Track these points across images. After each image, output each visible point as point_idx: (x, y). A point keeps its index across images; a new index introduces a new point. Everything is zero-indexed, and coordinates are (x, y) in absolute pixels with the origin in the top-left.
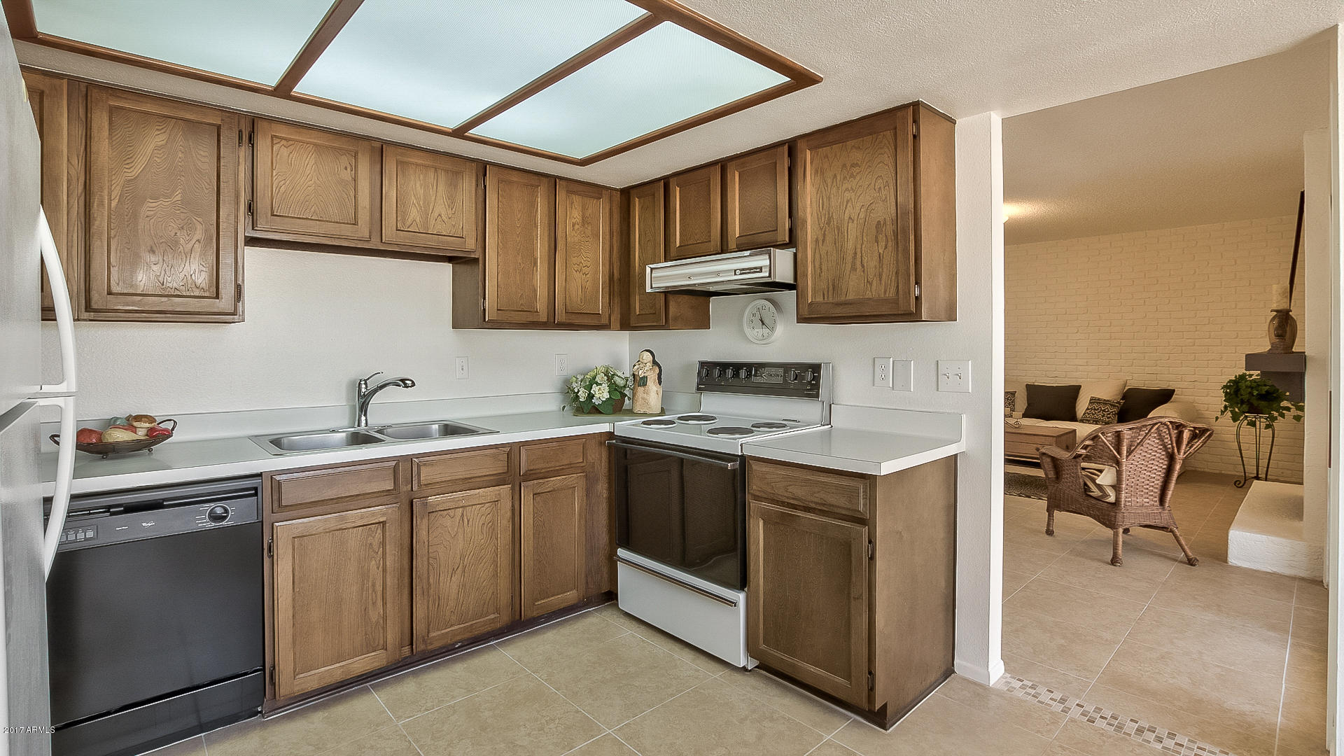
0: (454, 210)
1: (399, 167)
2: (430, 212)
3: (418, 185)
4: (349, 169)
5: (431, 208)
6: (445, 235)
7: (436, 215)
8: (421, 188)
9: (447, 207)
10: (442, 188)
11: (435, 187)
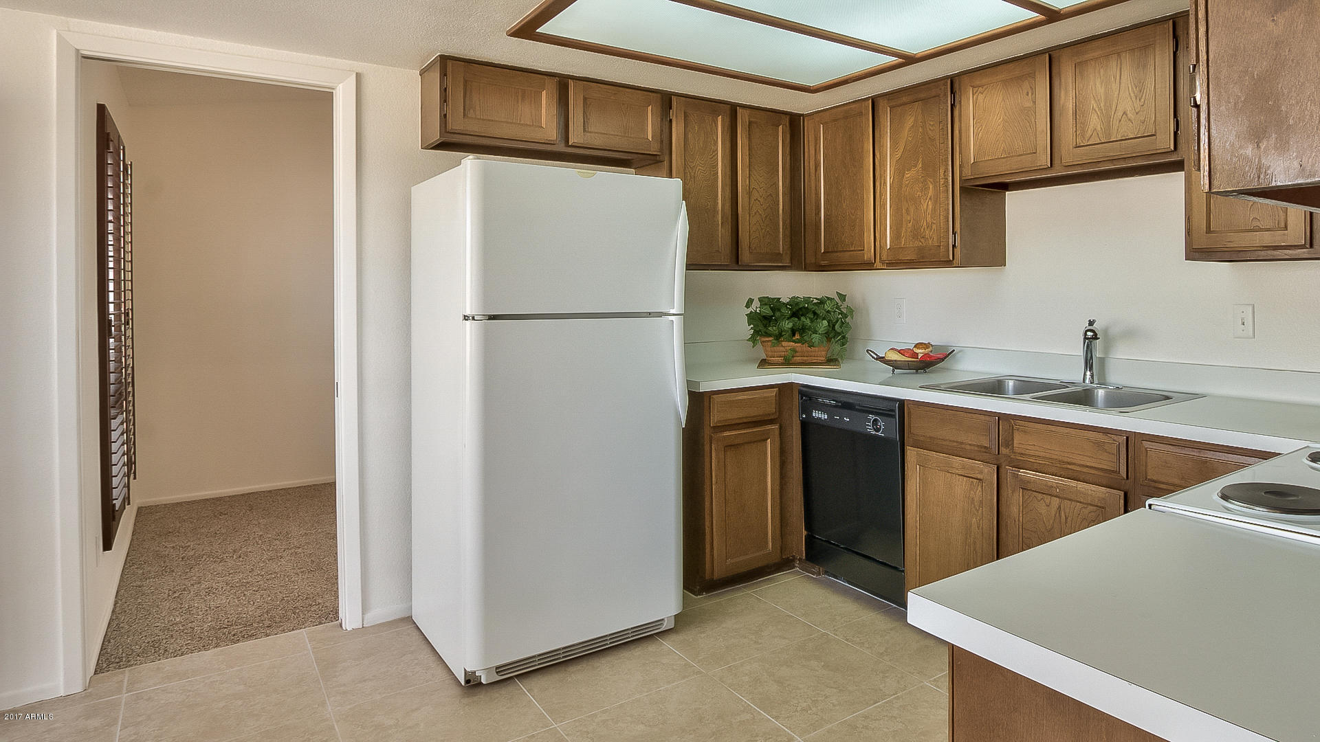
0: (1143, 100)
1: (1077, 71)
2: (1113, 113)
3: (1098, 85)
4: (1030, 94)
5: (1114, 108)
6: (1131, 139)
7: (1120, 114)
8: (1101, 87)
9: (1134, 99)
10: (1126, 74)
11: (1118, 77)
